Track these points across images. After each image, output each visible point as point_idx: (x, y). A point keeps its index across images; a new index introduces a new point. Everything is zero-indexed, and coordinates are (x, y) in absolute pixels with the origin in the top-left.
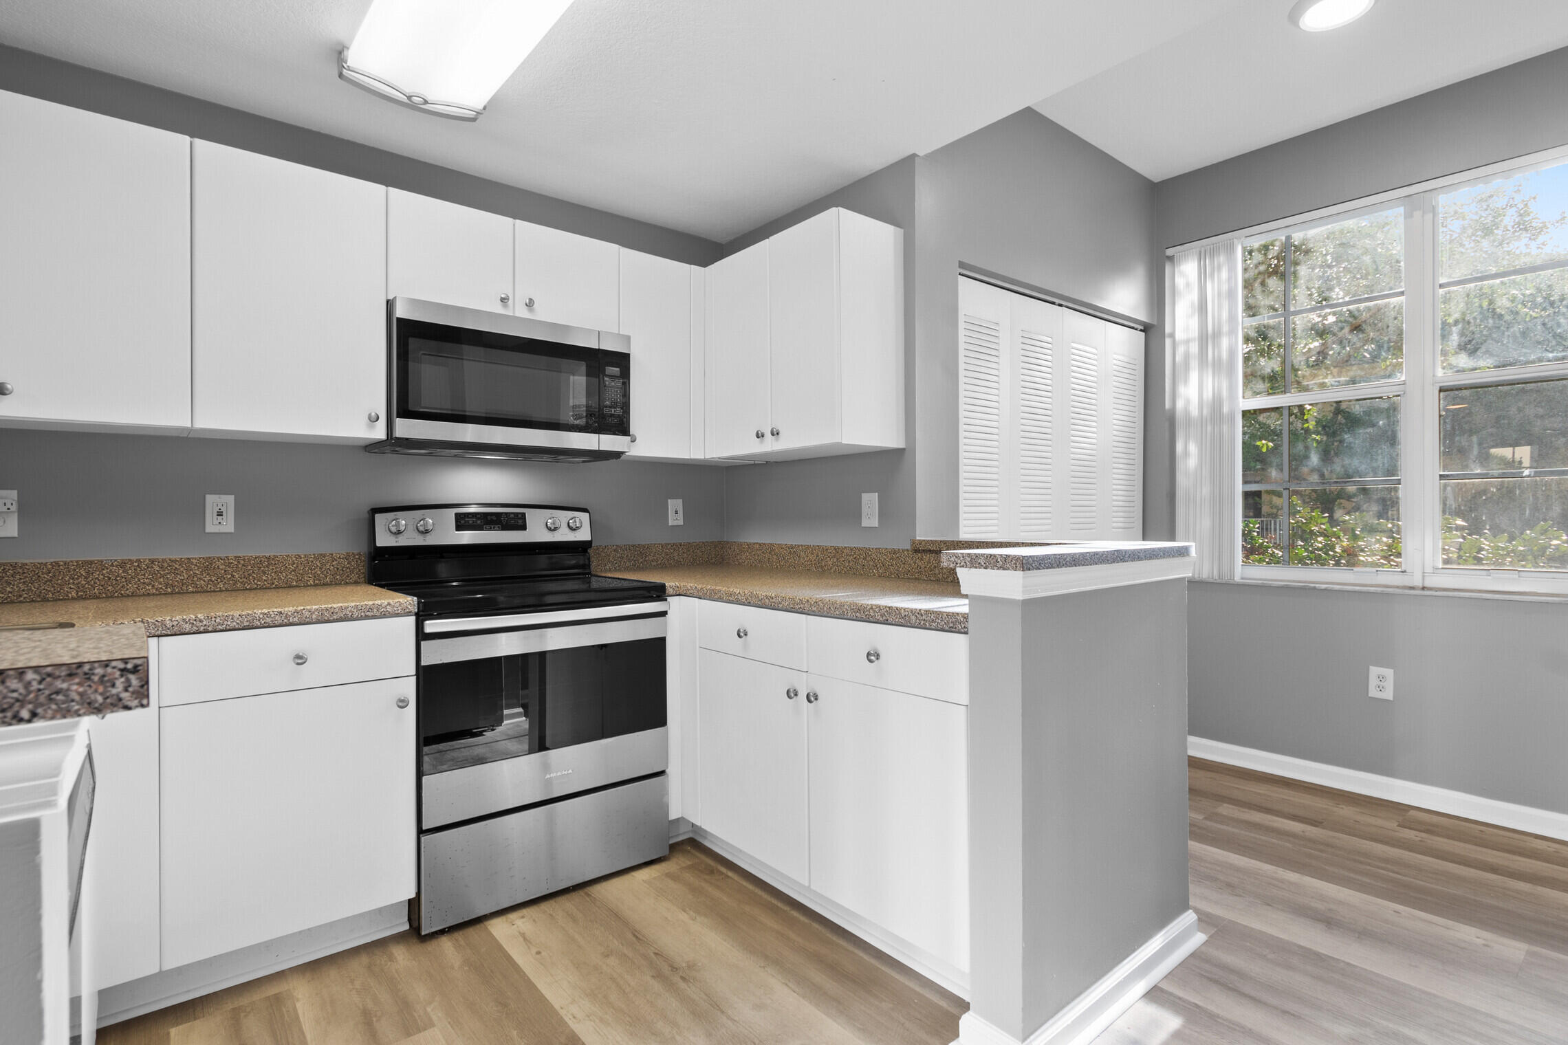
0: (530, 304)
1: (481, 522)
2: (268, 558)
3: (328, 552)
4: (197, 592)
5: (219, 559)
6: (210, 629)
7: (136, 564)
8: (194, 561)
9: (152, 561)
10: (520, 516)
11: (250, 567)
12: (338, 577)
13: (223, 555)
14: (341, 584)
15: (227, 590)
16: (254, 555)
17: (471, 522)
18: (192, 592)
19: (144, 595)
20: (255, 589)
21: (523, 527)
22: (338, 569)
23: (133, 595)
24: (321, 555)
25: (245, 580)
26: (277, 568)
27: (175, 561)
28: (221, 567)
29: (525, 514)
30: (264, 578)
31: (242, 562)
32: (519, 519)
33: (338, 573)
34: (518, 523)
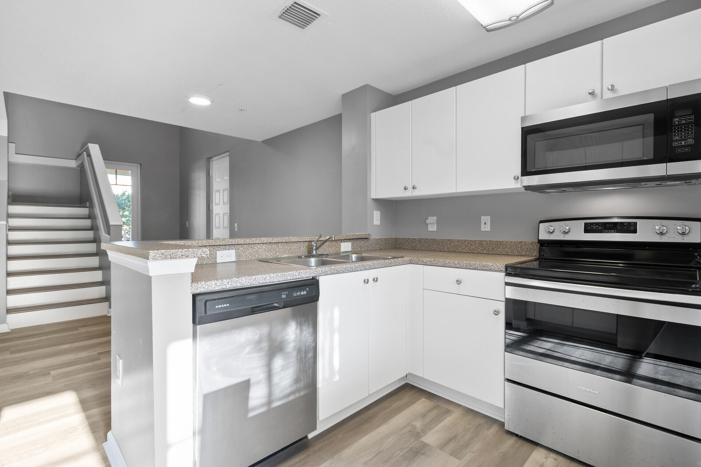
0: (612, 89)
1: (602, 228)
2: (501, 242)
3: (523, 241)
4: (477, 253)
5: (484, 241)
6: (434, 265)
7: (461, 241)
8: (477, 241)
9: (465, 240)
10: (632, 224)
11: (494, 245)
12: (528, 253)
13: (485, 240)
14: (529, 256)
15: (487, 254)
16: (496, 240)
17: (594, 228)
18: (476, 253)
19: (463, 252)
20: (496, 254)
21: (635, 231)
22: (528, 249)
23: (460, 252)
24: (521, 242)
25: (492, 250)
26: (503, 246)
27: (471, 241)
28: (485, 244)
29: (636, 223)
30: (499, 250)
31: (491, 243)
32: (632, 226)
33: (528, 251)
34: (631, 228)
